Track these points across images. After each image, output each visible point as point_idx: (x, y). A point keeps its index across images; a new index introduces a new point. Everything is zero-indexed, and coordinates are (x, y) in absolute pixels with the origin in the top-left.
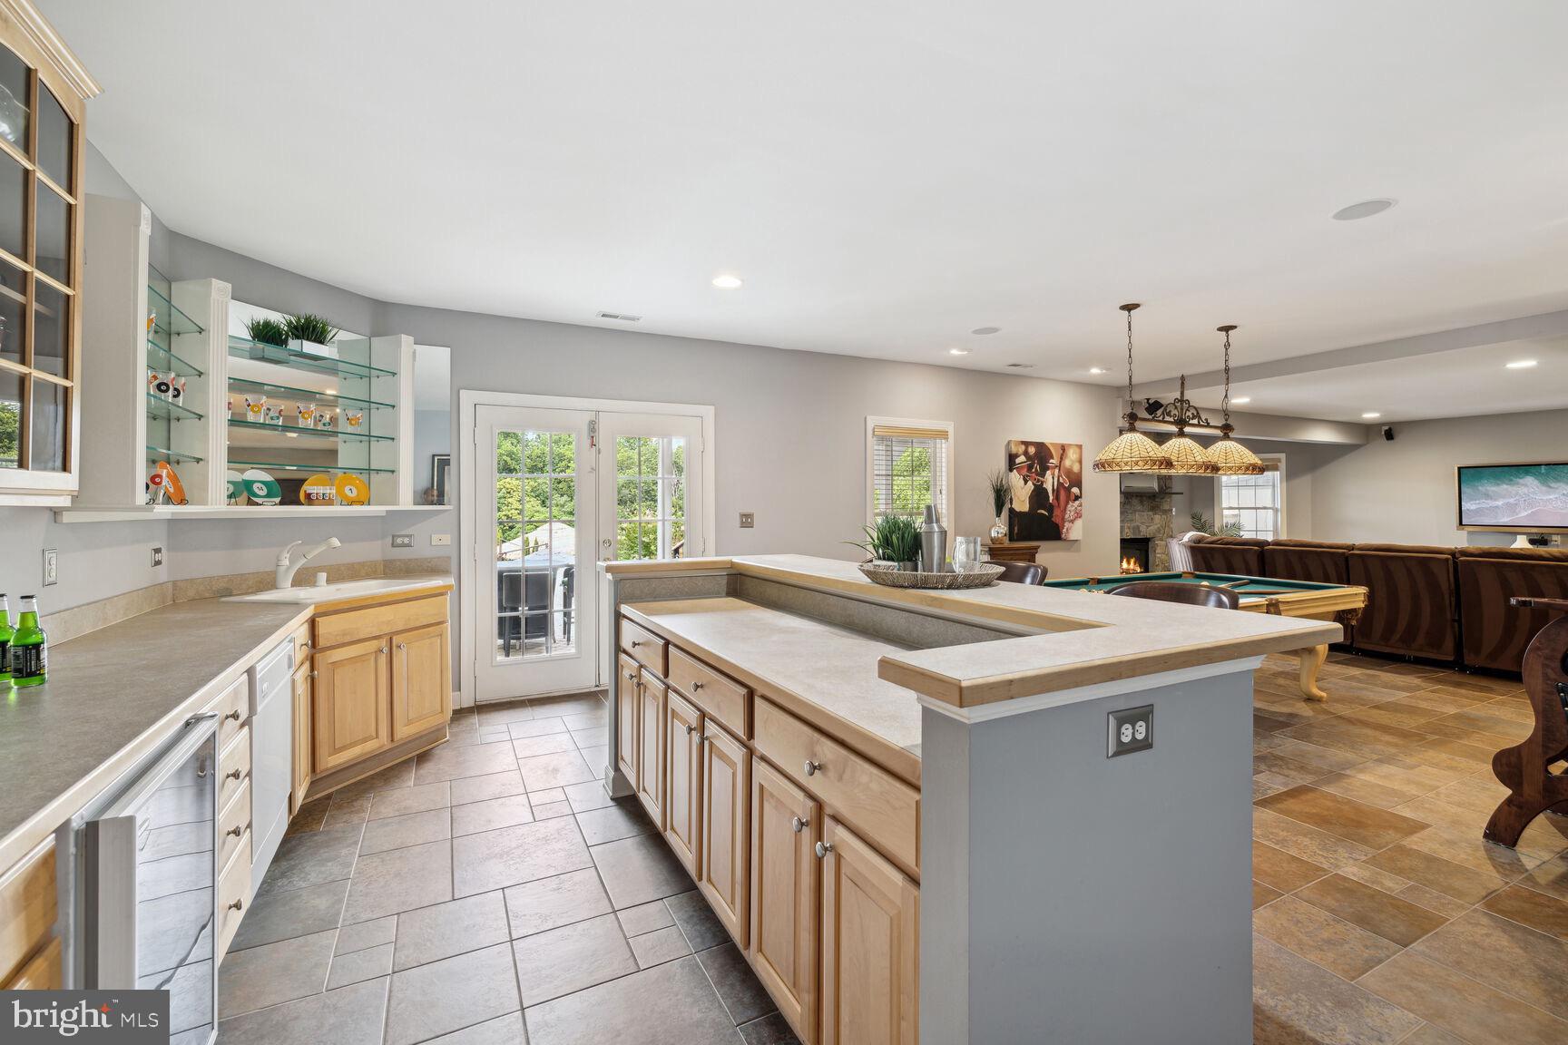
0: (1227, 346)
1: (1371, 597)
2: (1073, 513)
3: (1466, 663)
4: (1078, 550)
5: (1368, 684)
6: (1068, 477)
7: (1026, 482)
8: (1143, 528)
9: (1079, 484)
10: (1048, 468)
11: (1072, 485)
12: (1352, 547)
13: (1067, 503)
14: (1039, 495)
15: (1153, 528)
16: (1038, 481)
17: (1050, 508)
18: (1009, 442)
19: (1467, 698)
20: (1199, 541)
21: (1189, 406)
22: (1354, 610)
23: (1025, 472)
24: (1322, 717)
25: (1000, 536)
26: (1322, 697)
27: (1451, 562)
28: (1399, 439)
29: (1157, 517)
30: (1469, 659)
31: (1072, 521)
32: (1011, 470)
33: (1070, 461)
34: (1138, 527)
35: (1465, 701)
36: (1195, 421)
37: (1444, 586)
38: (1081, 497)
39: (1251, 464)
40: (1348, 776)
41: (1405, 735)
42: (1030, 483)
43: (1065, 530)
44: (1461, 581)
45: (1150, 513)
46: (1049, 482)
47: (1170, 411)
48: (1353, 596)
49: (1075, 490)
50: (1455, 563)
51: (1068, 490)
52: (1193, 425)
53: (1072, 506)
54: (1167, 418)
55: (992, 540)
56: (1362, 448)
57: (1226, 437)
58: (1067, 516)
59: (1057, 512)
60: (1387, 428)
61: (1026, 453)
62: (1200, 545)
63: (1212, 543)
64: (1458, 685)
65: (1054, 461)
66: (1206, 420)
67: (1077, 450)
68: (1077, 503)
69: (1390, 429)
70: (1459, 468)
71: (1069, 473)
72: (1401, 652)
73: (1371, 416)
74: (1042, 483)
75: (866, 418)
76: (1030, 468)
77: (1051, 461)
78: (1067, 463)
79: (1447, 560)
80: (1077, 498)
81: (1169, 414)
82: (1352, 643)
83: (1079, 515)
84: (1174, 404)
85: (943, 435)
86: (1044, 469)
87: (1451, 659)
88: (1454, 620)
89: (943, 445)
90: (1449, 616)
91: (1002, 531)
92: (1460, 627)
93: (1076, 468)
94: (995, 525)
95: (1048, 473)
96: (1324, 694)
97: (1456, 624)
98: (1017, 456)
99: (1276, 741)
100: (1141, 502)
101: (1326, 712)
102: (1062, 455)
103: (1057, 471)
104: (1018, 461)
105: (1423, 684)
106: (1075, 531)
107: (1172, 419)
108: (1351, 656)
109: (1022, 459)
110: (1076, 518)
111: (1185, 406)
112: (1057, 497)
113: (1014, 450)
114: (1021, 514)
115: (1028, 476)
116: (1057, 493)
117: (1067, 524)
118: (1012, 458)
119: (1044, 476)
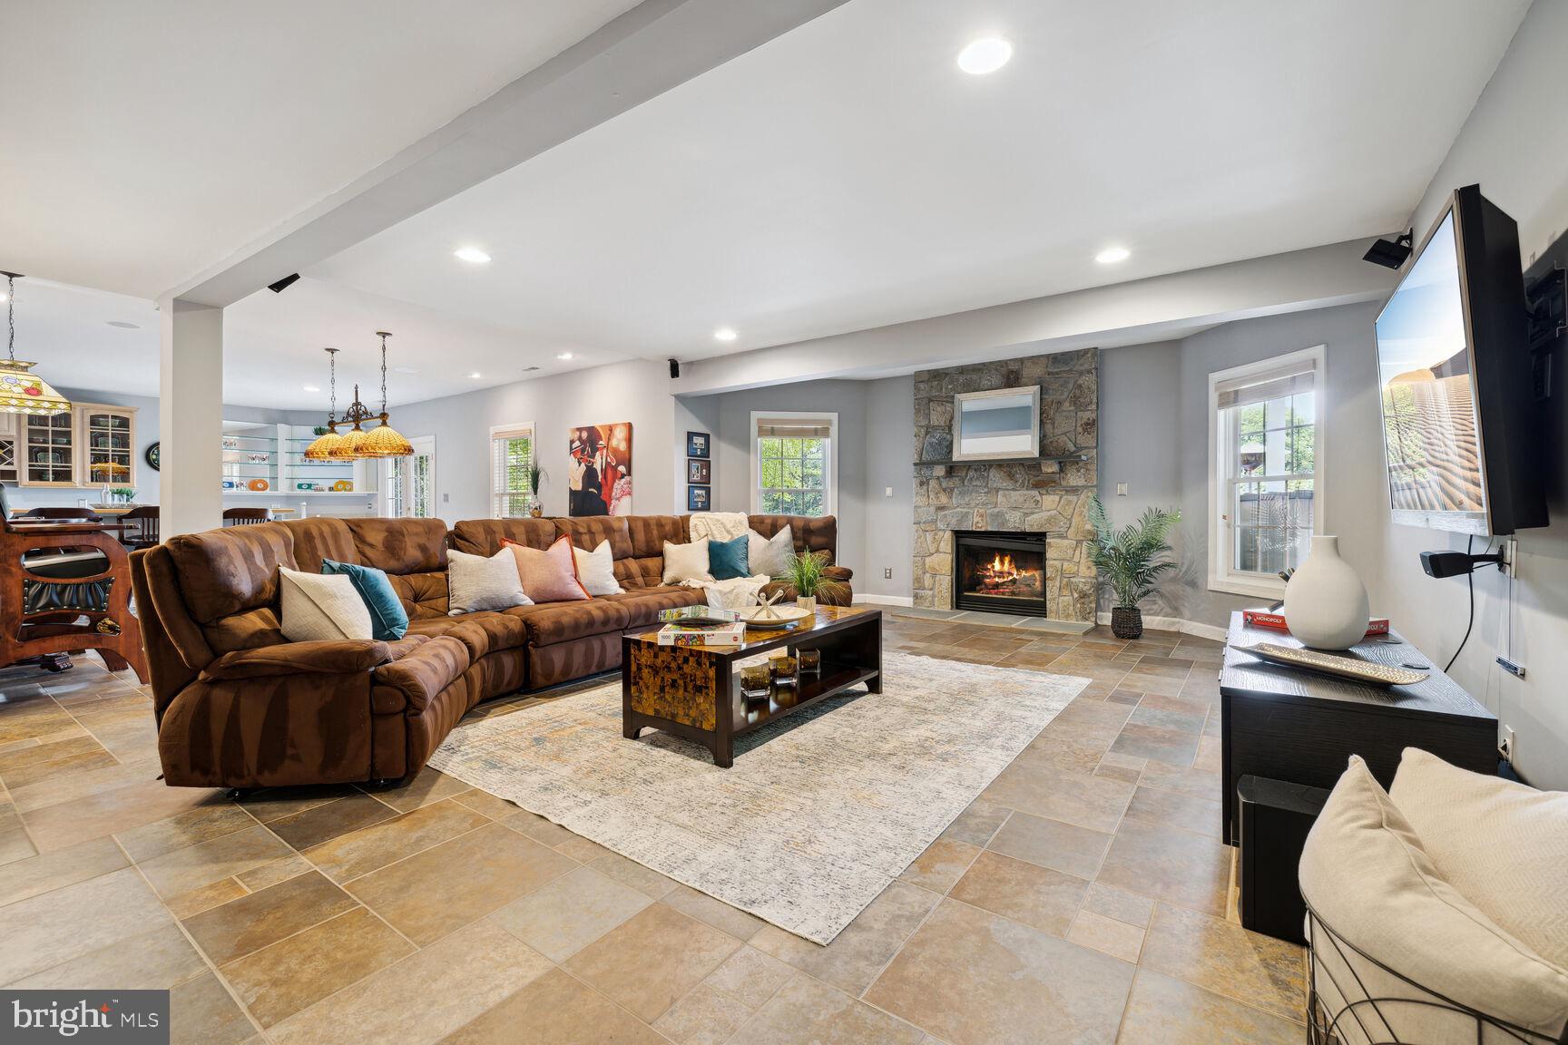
2: (619, 491)
6: (615, 456)
7: (580, 464)
10: (598, 449)
11: (620, 464)
13: (614, 481)
14: (590, 475)
16: (590, 462)
17: (599, 487)
18: (570, 430)
29: (1051, 499)
31: (618, 499)
32: (569, 455)
33: (619, 440)
38: (629, 475)
42: (583, 465)
43: (611, 506)
45: (1035, 493)
46: (599, 463)
49: (622, 468)
51: (615, 469)
53: (619, 485)
58: (614, 494)
59: (605, 490)
61: (580, 438)
65: (603, 443)
68: (624, 480)
71: (616, 451)
74: (593, 464)
76: (583, 451)
77: (601, 442)
78: (614, 443)
80: (623, 476)
83: (626, 493)
86: (595, 450)
95: (598, 454)
98: (572, 442)
100: (1011, 476)
102: (610, 435)
103: (605, 451)
104: (573, 446)
109: (577, 444)
110: (623, 495)
112: (605, 477)
114: (577, 493)
115: (581, 459)
116: (604, 472)
117: (614, 501)
118: (570, 444)
119: (593, 457)
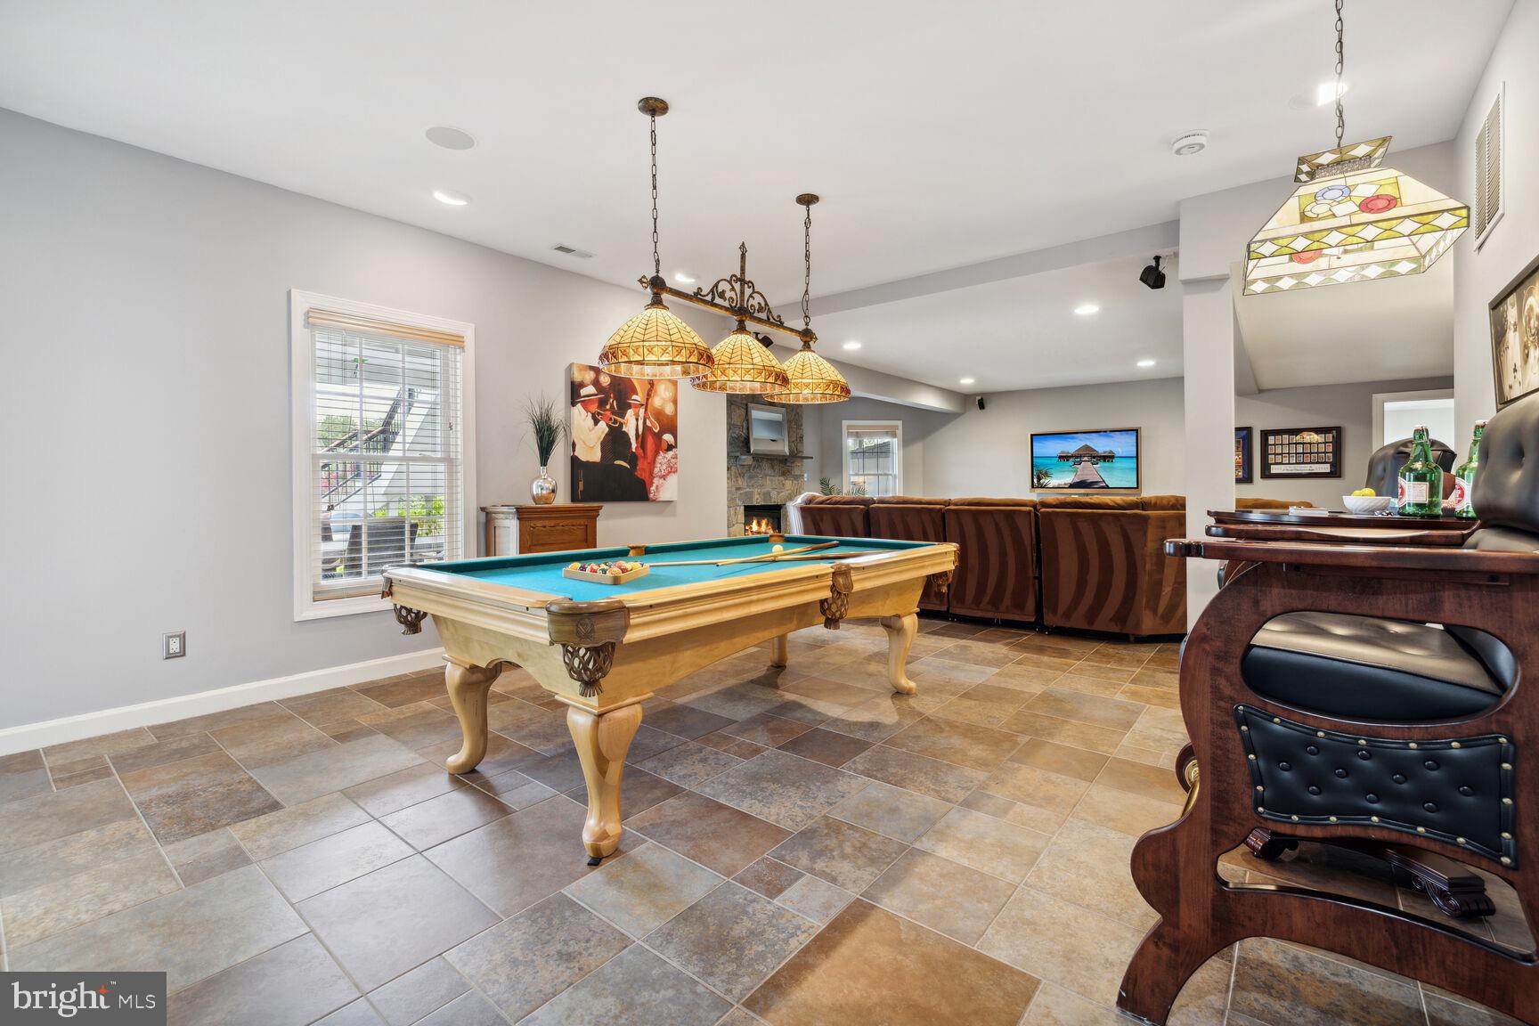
0: (808, 223)
1: (962, 557)
2: (664, 467)
3: (1045, 623)
4: (674, 514)
5: (960, 660)
6: (658, 420)
7: (596, 422)
8: (774, 494)
9: (671, 427)
10: (629, 406)
11: (663, 432)
12: (948, 503)
13: (657, 454)
14: (615, 440)
15: (784, 494)
16: (616, 421)
17: (633, 459)
18: (571, 366)
19: (1050, 667)
20: (810, 501)
21: (754, 292)
22: (944, 574)
23: (594, 408)
24: (908, 722)
25: (544, 492)
26: (910, 689)
27: (1033, 514)
28: (988, 407)
29: (788, 483)
30: (1050, 620)
31: (664, 477)
32: (573, 404)
33: (661, 399)
34: (769, 493)
35: (1049, 673)
36: (763, 316)
37: (1027, 540)
38: (676, 447)
39: (832, 382)
40: (924, 853)
41: (996, 739)
42: (602, 425)
43: (653, 488)
44: (1041, 535)
46: (631, 424)
47: (724, 292)
48: (941, 557)
49: (668, 437)
50: (1036, 515)
51: (658, 436)
52: (760, 320)
53: (663, 459)
54: (718, 300)
55: (534, 499)
56: (962, 417)
57: (807, 347)
58: (656, 470)
59: (642, 465)
60: (980, 398)
61: (596, 383)
62: (811, 505)
63: (822, 503)
64: (1040, 650)
65: (638, 398)
66: (779, 316)
67: (670, 386)
68: (671, 454)
69: (982, 399)
70: (1032, 435)
71: (659, 415)
72: (989, 615)
73: (967, 383)
74: (621, 425)
75: (289, 293)
76: (602, 403)
77: (634, 397)
78: (657, 402)
79: (1029, 512)
80: (670, 447)
81: (722, 295)
82: (948, 609)
83: (672, 470)
84: (730, 282)
85: (456, 341)
86: (623, 407)
87: (1033, 620)
88: (1035, 578)
89: (458, 358)
90: (1031, 575)
91: (547, 485)
92: (1040, 583)
93: (669, 410)
94: (539, 477)
95: (630, 412)
96: (912, 684)
97: (1037, 581)
98: (582, 385)
99: (842, 785)
101: (913, 712)
102: (650, 390)
103: (642, 411)
104: (583, 392)
105: (1011, 654)
106: (666, 489)
107: (726, 304)
108: (949, 623)
109: (590, 390)
110: (669, 472)
111: (748, 291)
112: (642, 445)
113: (578, 377)
114: (588, 465)
115: (599, 414)
116: (642, 439)
117: (656, 481)
118: (575, 389)
119: (623, 416)
